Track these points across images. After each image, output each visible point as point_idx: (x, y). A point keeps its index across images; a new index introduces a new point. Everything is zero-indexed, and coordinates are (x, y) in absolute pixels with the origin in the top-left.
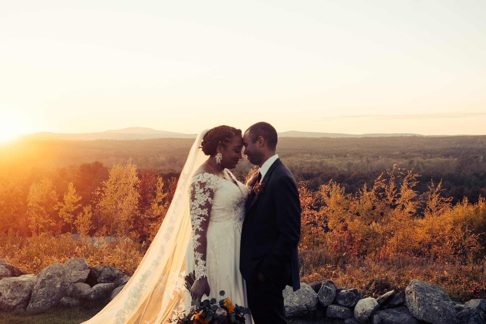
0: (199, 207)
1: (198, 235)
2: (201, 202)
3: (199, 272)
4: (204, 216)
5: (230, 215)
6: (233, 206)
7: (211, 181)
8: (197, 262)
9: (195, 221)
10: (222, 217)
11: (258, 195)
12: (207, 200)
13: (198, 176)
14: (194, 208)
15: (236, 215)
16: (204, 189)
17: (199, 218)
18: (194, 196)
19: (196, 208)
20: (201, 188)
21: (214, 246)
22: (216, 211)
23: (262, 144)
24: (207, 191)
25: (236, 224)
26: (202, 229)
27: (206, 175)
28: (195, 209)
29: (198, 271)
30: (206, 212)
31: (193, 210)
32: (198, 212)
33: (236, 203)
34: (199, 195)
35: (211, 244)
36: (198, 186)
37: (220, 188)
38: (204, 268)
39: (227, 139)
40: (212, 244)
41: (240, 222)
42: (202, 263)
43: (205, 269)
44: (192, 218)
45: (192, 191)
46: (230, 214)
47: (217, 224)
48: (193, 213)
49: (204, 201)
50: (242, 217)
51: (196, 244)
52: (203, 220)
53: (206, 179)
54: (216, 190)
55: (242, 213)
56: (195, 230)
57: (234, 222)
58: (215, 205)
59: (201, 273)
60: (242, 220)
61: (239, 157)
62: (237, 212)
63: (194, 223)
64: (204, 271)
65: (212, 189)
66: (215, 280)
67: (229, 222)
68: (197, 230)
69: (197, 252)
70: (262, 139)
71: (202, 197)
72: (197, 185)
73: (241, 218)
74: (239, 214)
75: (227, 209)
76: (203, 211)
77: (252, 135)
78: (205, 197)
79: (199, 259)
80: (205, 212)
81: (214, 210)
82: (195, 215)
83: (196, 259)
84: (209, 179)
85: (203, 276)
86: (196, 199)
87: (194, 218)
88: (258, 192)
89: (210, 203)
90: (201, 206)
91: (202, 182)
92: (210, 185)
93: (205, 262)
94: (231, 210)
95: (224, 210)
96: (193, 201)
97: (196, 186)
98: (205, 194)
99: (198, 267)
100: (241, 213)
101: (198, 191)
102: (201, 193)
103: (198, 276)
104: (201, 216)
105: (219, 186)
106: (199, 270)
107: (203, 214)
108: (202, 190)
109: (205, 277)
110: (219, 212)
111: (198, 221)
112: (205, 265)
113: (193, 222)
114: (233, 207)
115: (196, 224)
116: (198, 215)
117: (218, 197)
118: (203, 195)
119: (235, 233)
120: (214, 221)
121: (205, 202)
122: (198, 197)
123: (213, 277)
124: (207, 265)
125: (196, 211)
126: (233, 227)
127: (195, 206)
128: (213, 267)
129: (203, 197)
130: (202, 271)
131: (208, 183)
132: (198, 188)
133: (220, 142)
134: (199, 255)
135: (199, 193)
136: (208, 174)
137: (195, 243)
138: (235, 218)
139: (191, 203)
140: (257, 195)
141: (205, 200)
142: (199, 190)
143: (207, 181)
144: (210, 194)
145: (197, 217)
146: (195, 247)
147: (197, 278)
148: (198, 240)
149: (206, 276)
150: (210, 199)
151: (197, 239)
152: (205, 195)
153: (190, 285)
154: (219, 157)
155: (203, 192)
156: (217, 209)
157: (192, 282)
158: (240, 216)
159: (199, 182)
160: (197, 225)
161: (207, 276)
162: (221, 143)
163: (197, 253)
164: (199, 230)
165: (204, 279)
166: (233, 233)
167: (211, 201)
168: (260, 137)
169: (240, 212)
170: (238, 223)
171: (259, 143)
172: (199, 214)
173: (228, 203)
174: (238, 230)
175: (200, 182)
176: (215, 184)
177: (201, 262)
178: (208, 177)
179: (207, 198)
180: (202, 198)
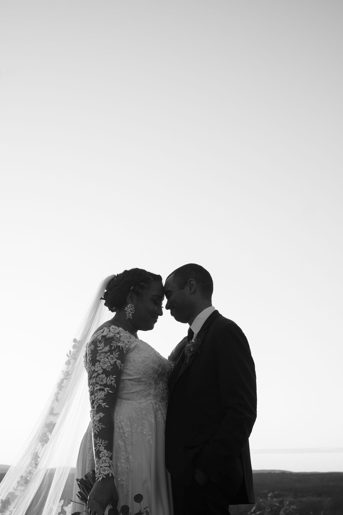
0: (102, 373)
1: (100, 413)
2: (106, 365)
3: (101, 469)
4: (110, 386)
5: (148, 390)
6: (153, 376)
7: (120, 336)
8: (98, 452)
9: (96, 395)
10: (137, 392)
11: (191, 357)
12: (116, 362)
13: (102, 330)
14: (95, 375)
15: (156, 392)
16: (111, 347)
17: (103, 390)
18: (96, 357)
19: (99, 374)
20: (105, 345)
21: (124, 433)
22: (129, 383)
23: (193, 290)
24: (115, 350)
25: (157, 405)
26: (106, 405)
27: (113, 329)
28: (97, 377)
29: (100, 467)
30: (114, 380)
31: (94, 377)
32: (101, 379)
33: (157, 371)
34: (103, 355)
35: (119, 430)
36: (102, 342)
37: (134, 348)
38: (109, 463)
39: (142, 284)
40: (121, 431)
41: (163, 403)
42: (107, 455)
43: (111, 464)
44: (92, 390)
45: (92, 350)
46: (147, 388)
47: (129, 402)
48: (94, 383)
49: (109, 364)
50: (165, 397)
51: (98, 427)
52: (108, 392)
53: (113, 333)
54: (129, 350)
55: (165, 390)
56: (96, 406)
57: (153, 402)
58: (126, 373)
59: (104, 471)
60: (165, 401)
61: (158, 312)
62: (158, 386)
63: (95, 397)
64: (109, 467)
65: (122, 348)
66: (125, 486)
67: (147, 401)
68: (99, 406)
69: (98, 439)
70: (194, 282)
71: (107, 358)
72: (100, 342)
73: (163, 397)
74: (160, 391)
75: (143, 380)
76: (108, 378)
77: (178, 278)
78: (112, 358)
79: (102, 448)
80: (112, 380)
81: (125, 381)
82: (97, 385)
83: (97, 450)
84: (118, 333)
85: (108, 474)
86: (99, 361)
87: (95, 389)
88: (191, 351)
89: (120, 367)
90: (105, 371)
91: (107, 337)
92: (119, 342)
93: (111, 453)
94: (150, 382)
95: (139, 381)
96: (94, 365)
97: (98, 343)
98: (112, 354)
99: (101, 460)
100: (163, 390)
101: (101, 350)
102: (106, 353)
103: (101, 475)
104: (106, 385)
105: (133, 346)
106: (102, 466)
107: (108, 384)
108: (107, 348)
109: (110, 475)
110: (132, 384)
111: (100, 394)
112: (111, 458)
113: (93, 396)
114: (153, 378)
115: (98, 398)
116: (101, 385)
117: (131, 362)
118: (109, 356)
119: (156, 416)
120: (124, 399)
121: (111, 365)
122: (101, 359)
123: (123, 481)
124: (114, 458)
125: (98, 379)
126: (153, 407)
127: (97, 372)
128: (123, 465)
129: (109, 358)
130: (107, 466)
131: (117, 338)
132: (101, 346)
133: (132, 287)
134: (101, 443)
135: (103, 352)
136: (116, 327)
137: (96, 425)
138: (155, 396)
139: (90, 368)
140: (189, 357)
141: (112, 362)
142: (103, 348)
143: (115, 335)
144: (118, 355)
145: (99, 387)
146: (95, 431)
147: (98, 478)
148: (99, 421)
149: (112, 474)
150: (119, 362)
151: (98, 419)
152: (112, 356)
153: (86, 492)
154: (129, 309)
155: (109, 351)
156: (130, 380)
157: (91, 488)
158: (163, 394)
159: (103, 337)
160: (99, 400)
161: (114, 475)
162: (134, 289)
163: (99, 441)
164: (102, 406)
165: (109, 479)
166: (153, 416)
167: (121, 366)
168: (190, 280)
169: (163, 387)
170: (160, 404)
171: (189, 289)
172: (102, 383)
173: (145, 370)
174: (160, 412)
175: (105, 336)
176: (126, 341)
177: (104, 452)
178: (117, 331)
179: (114, 360)
180: (107, 360)
